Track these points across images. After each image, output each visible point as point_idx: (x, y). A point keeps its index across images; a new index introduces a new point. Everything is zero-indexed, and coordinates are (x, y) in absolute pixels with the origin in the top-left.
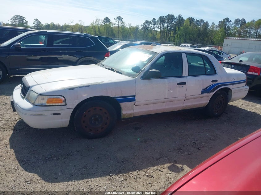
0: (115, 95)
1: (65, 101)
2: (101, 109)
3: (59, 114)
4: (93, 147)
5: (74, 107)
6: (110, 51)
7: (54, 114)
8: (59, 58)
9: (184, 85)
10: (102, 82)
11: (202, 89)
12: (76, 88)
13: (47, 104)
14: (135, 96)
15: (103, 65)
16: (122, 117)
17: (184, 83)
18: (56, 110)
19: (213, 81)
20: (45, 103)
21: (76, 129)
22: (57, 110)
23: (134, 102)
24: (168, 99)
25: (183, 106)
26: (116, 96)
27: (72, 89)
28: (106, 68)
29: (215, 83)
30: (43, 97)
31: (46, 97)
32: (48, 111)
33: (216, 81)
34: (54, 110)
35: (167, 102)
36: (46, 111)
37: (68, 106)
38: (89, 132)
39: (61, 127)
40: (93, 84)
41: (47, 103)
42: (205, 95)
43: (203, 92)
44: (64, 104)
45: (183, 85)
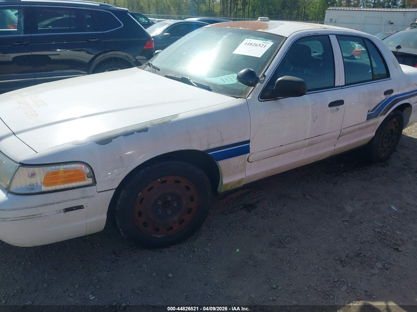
0: (209, 145)
1: (92, 174)
2: (176, 182)
3: (81, 207)
4: (170, 275)
5: (116, 187)
6: (153, 37)
7: (67, 210)
8: (52, 57)
9: (341, 106)
10: (176, 116)
11: (368, 111)
12: (116, 137)
13: (44, 189)
14: (248, 142)
15: (159, 70)
16: (221, 190)
17: (341, 102)
18: (72, 198)
19: (386, 93)
20: (39, 184)
21: (122, 234)
22: (74, 200)
23: (247, 155)
24: (311, 140)
25: (335, 150)
26: (211, 147)
27: (105, 141)
28: (167, 76)
29: (389, 96)
30: (31, 170)
31: (41, 169)
32: (51, 204)
33: (391, 91)
34: (66, 201)
35: (310, 145)
36: (44, 205)
37: (100, 186)
38: (153, 235)
39: (88, 234)
40: (155, 123)
41: (46, 184)
42: (372, 122)
43: (369, 117)
44: (90, 181)
45: (338, 105)
